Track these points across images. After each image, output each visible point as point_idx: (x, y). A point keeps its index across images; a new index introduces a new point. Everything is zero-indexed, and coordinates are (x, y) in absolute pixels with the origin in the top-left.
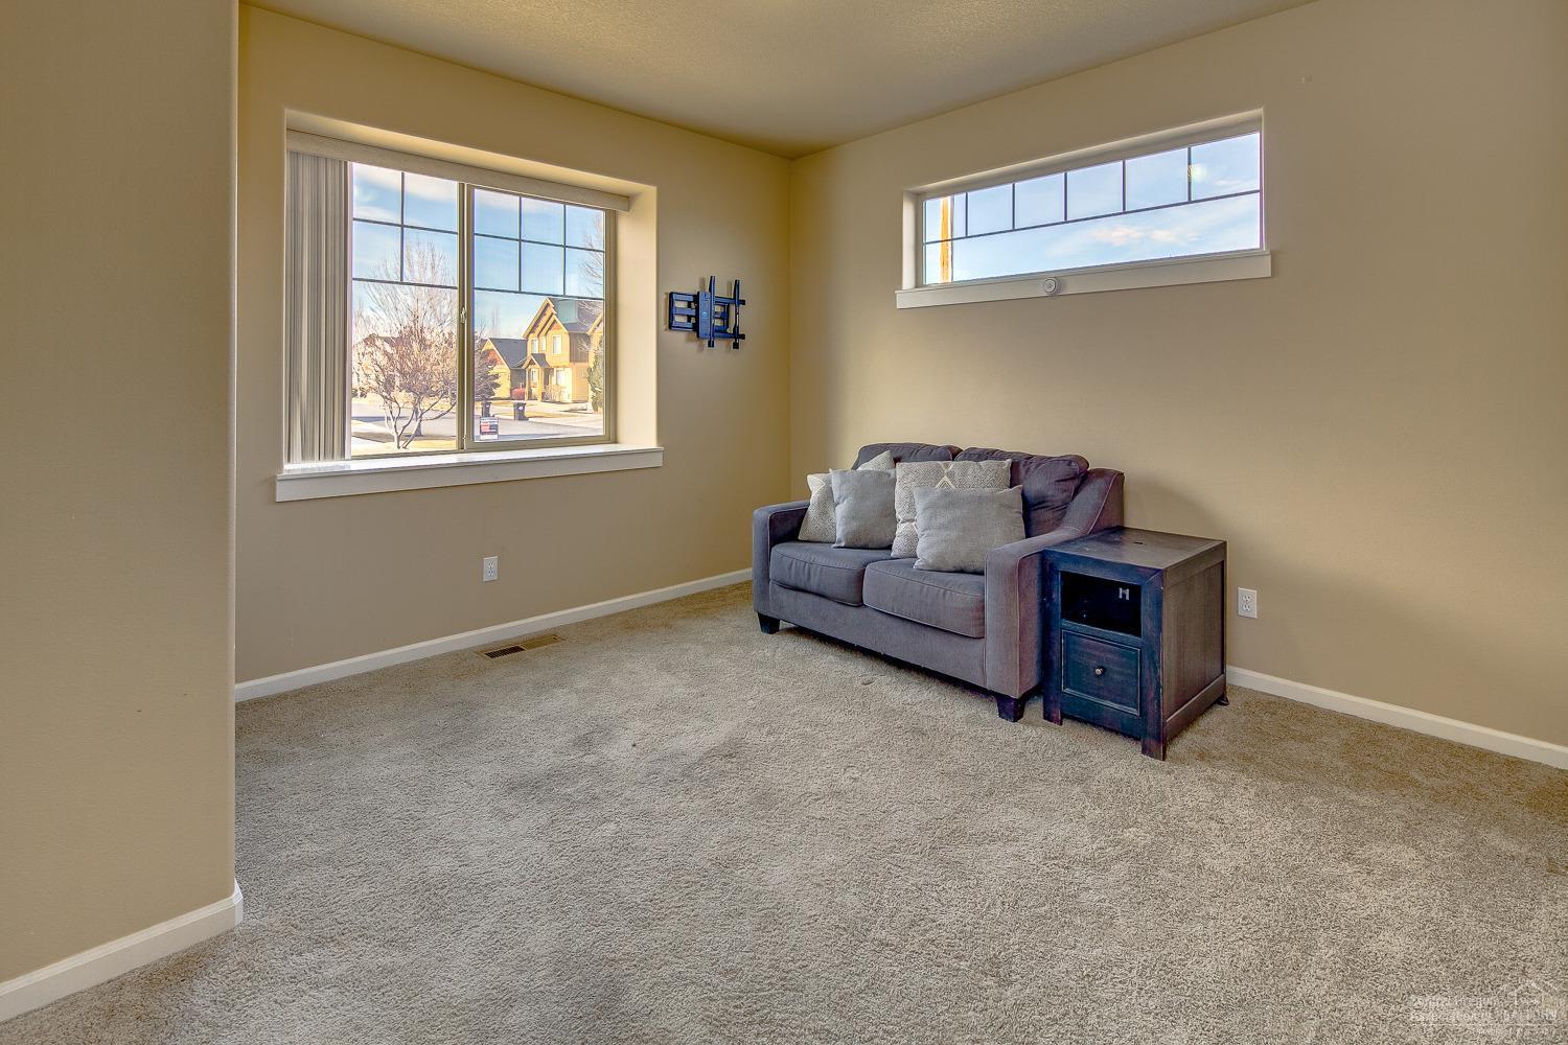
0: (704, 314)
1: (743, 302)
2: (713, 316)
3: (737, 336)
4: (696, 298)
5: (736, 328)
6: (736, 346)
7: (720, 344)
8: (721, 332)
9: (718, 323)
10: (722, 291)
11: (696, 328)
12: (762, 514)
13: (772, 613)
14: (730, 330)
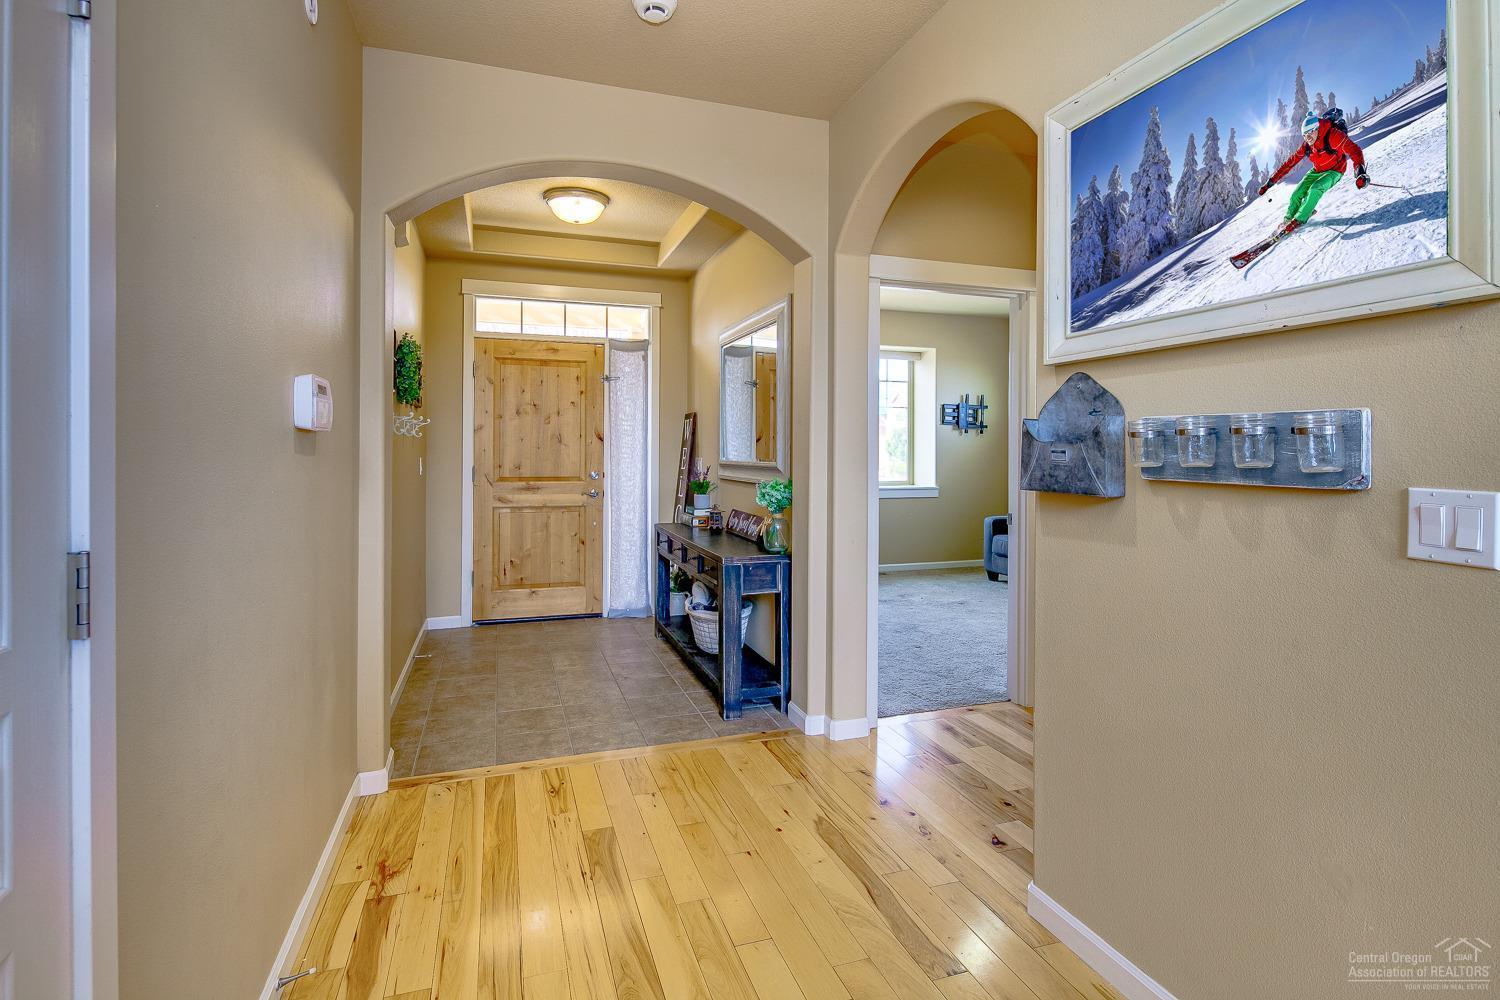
0: (962, 415)
1: (987, 407)
2: (967, 416)
3: (982, 426)
4: (958, 406)
5: (982, 423)
6: (982, 432)
7: (972, 432)
8: (973, 425)
9: (971, 419)
10: (973, 401)
11: (957, 423)
12: (989, 520)
13: (994, 569)
14: (978, 423)
